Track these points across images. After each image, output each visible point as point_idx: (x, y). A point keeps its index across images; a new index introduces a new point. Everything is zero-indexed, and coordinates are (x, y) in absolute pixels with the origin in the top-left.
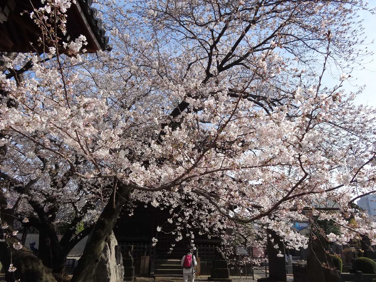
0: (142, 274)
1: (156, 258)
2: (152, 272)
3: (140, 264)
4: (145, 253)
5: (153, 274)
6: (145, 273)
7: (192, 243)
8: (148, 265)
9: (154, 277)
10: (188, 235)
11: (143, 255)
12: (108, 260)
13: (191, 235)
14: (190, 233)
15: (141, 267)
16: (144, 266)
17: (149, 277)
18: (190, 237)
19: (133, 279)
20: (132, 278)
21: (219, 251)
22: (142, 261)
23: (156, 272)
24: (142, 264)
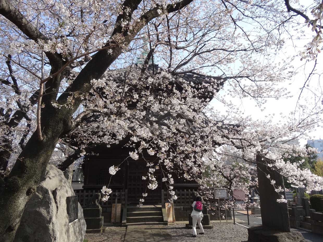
0: (113, 223)
1: (128, 205)
2: (123, 220)
3: (111, 213)
4: (116, 200)
5: (125, 223)
6: (117, 222)
7: (170, 191)
8: (120, 213)
9: (126, 226)
10: (164, 180)
11: (114, 202)
12: (51, 218)
13: (169, 179)
14: (167, 177)
15: (112, 215)
16: (116, 214)
17: (121, 226)
18: (168, 182)
19: (102, 231)
20: (100, 230)
21: (197, 196)
22: (113, 209)
23: (129, 221)
24: (113, 212)
